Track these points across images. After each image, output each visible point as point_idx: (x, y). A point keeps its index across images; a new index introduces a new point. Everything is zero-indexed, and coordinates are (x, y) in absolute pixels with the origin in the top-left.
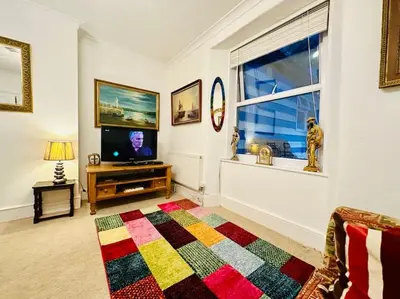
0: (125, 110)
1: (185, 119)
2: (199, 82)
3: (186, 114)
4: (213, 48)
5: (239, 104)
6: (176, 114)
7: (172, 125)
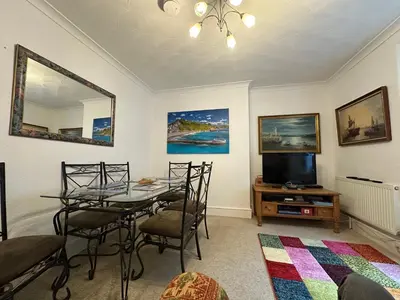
2: (382, 90)
6: (345, 132)
7: (340, 145)
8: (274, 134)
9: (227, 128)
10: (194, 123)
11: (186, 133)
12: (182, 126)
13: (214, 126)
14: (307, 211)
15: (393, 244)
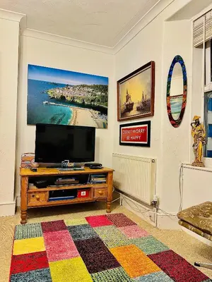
1: (134, 112)
2: (151, 65)
3: (135, 107)
4: (169, 19)
5: (207, 89)
6: (123, 107)
7: (118, 120)
14: (84, 193)
15: (147, 214)
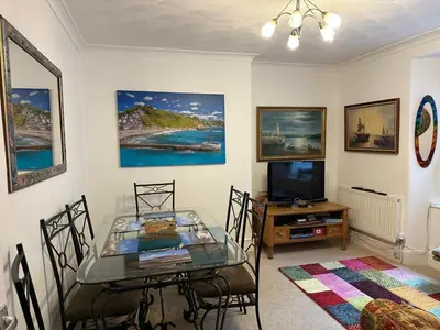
0: (287, 136)
2: (396, 101)
6: (353, 136)
7: (346, 150)
8: (277, 133)
9: (221, 125)
10: (169, 115)
11: (156, 131)
12: (147, 118)
13: (203, 122)
14: (319, 231)
15: (392, 251)
